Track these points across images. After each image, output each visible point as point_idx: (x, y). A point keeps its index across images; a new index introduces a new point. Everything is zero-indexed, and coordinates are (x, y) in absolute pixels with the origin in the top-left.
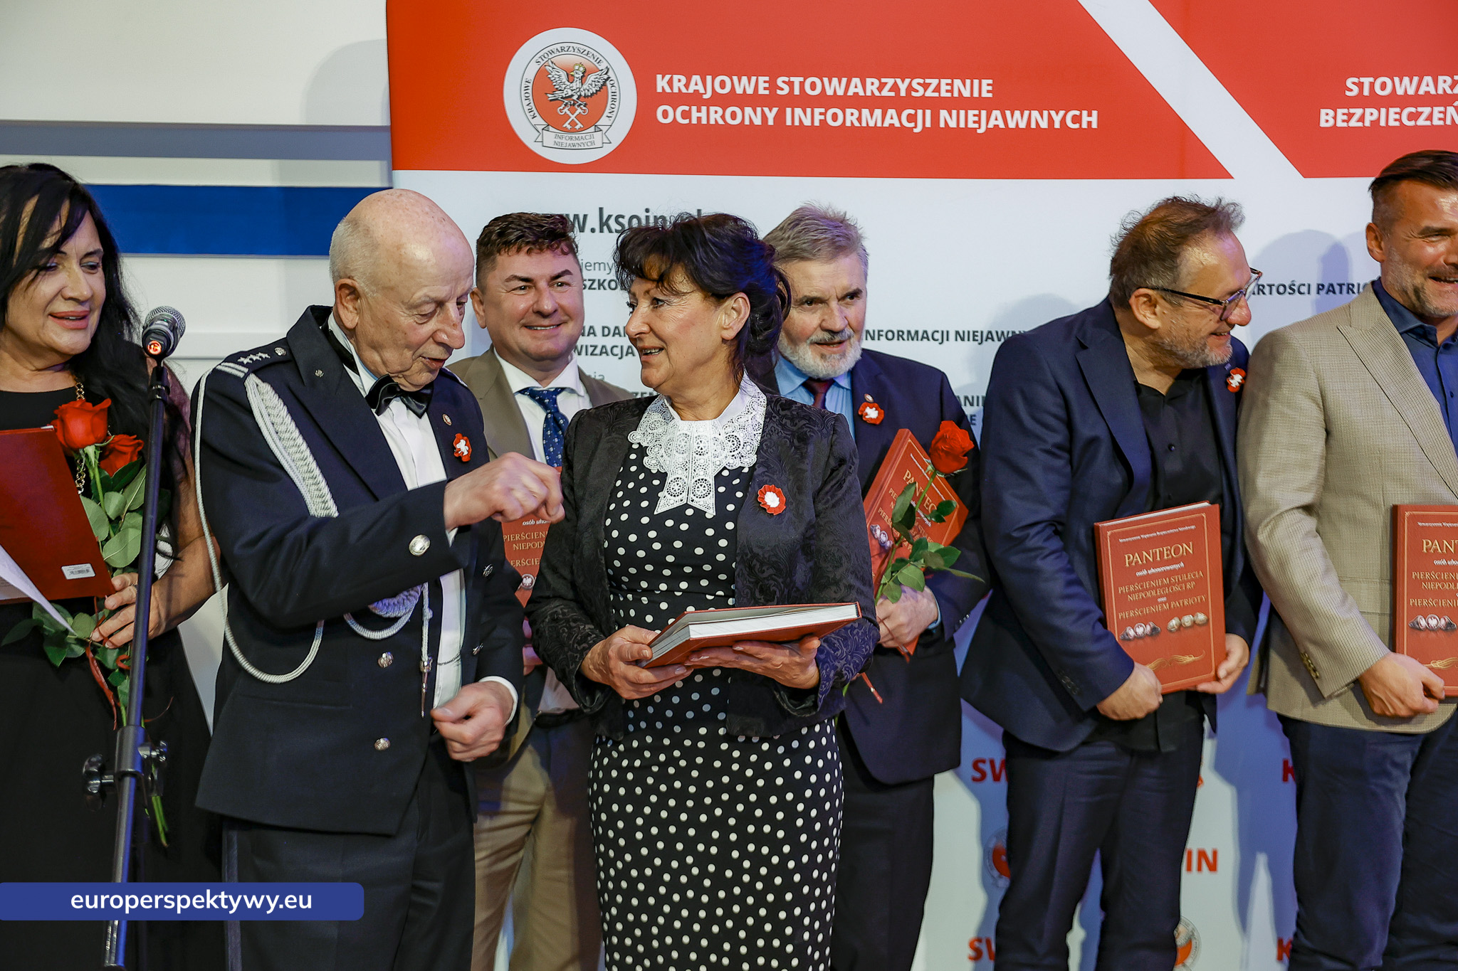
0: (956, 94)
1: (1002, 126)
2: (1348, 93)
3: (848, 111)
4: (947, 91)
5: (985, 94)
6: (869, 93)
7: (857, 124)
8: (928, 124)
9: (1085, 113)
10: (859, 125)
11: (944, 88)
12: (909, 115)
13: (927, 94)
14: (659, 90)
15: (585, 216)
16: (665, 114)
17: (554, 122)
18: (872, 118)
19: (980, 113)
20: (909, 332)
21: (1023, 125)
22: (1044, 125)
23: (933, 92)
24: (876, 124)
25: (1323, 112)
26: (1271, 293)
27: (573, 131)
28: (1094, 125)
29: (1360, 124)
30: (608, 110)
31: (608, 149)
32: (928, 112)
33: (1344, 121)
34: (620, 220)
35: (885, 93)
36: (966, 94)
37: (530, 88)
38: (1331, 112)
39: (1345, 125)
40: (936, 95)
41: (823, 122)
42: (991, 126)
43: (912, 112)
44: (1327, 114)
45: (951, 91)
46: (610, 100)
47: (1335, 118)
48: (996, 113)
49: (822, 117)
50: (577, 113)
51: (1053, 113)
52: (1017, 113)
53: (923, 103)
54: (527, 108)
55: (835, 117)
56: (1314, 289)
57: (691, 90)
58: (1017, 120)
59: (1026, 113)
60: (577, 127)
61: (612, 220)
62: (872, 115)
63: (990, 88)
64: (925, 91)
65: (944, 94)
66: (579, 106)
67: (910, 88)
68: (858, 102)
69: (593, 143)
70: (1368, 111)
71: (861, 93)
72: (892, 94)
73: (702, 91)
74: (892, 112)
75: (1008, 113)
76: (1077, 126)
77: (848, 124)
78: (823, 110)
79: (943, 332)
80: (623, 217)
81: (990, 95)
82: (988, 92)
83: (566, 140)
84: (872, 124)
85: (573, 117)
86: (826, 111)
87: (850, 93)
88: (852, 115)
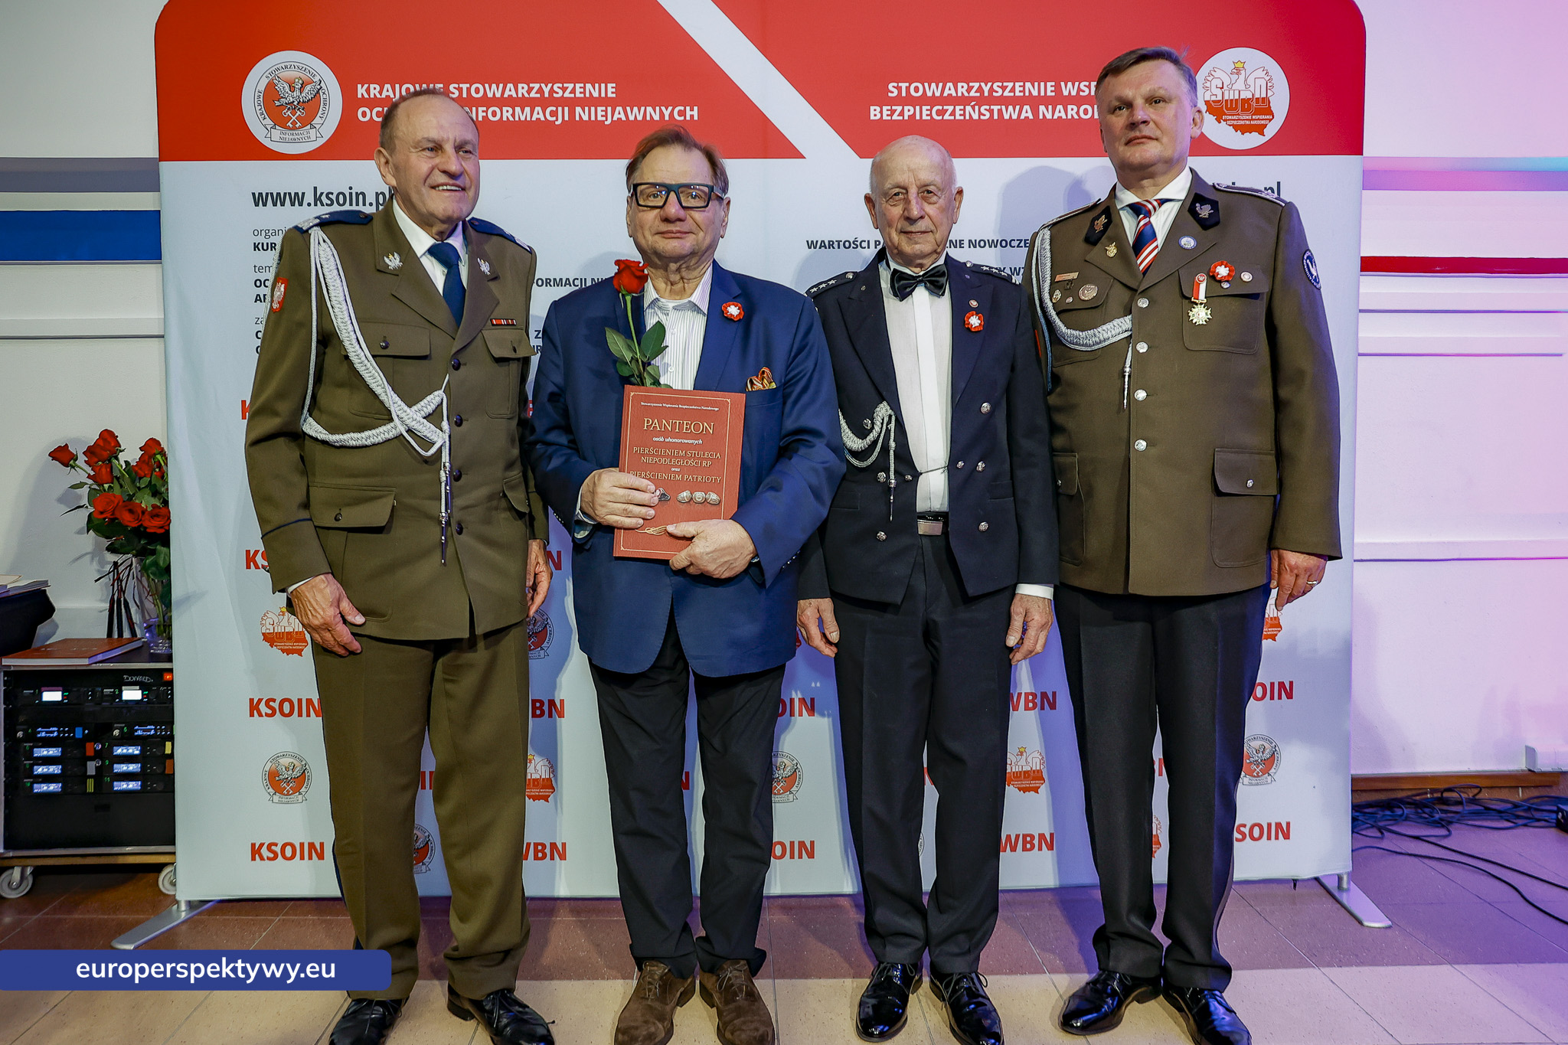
0: (588, 95)
1: (624, 119)
2: (890, 94)
3: (505, 109)
4: (581, 93)
5: (610, 95)
6: (520, 95)
7: (511, 119)
8: (566, 118)
9: (688, 108)
10: (513, 120)
11: (578, 90)
12: (552, 111)
13: (565, 96)
14: (360, 96)
15: (303, 194)
16: (364, 114)
17: (279, 121)
18: (523, 114)
19: (606, 109)
20: (555, 280)
21: (640, 118)
22: (656, 117)
23: (570, 93)
24: (526, 119)
25: (872, 108)
26: (839, 248)
27: (294, 128)
28: (696, 118)
29: (901, 118)
30: (320, 112)
31: (321, 142)
32: (566, 109)
33: (888, 115)
34: (330, 196)
35: (533, 94)
36: (596, 94)
37: (262, 97)
38: (878, 109)
39: (889, 118)
40: (572, 95)
41: (485, 118)
42: (615, 119)
43: (554, 109)
44: (875, 110)
45: (584, 93)
46: (322, 104)
47: (881, 112)
48: (619, 109)
49: (485, 114)
50: (297, 115)
51: (663, 108)
52: (636, 109)
53: (562, 102)
54: (258, 112)
55: (494, 114)
56: (872, 245)
57: (383, 96)
58: (636, 114)
59: (643, 108)
60: (297, 126)
61: (324, 195)
62: (523, 112)
63: (614, 90)
64: (564, 93)
65: (578, 95)
66: (299, 109)
67: (552, 91)
68: (512, 102)
69: (309, 137)
70: (906, 108)
71: (515, 96)
72: (538, 95)
73: (392, 96)
74: (538, 109)
75: (628, 109)
76: (682, 118)
77: (505, 119)
78: (485, 109)
79: (581, 279)
80: (332, 194)
81: (614, 95)
82: (612, 92)
83: (289, 135)
84: (523, 118)
85: (294, 118)
86: (487, 110)
87: (506, 96)
88: (507, 111)
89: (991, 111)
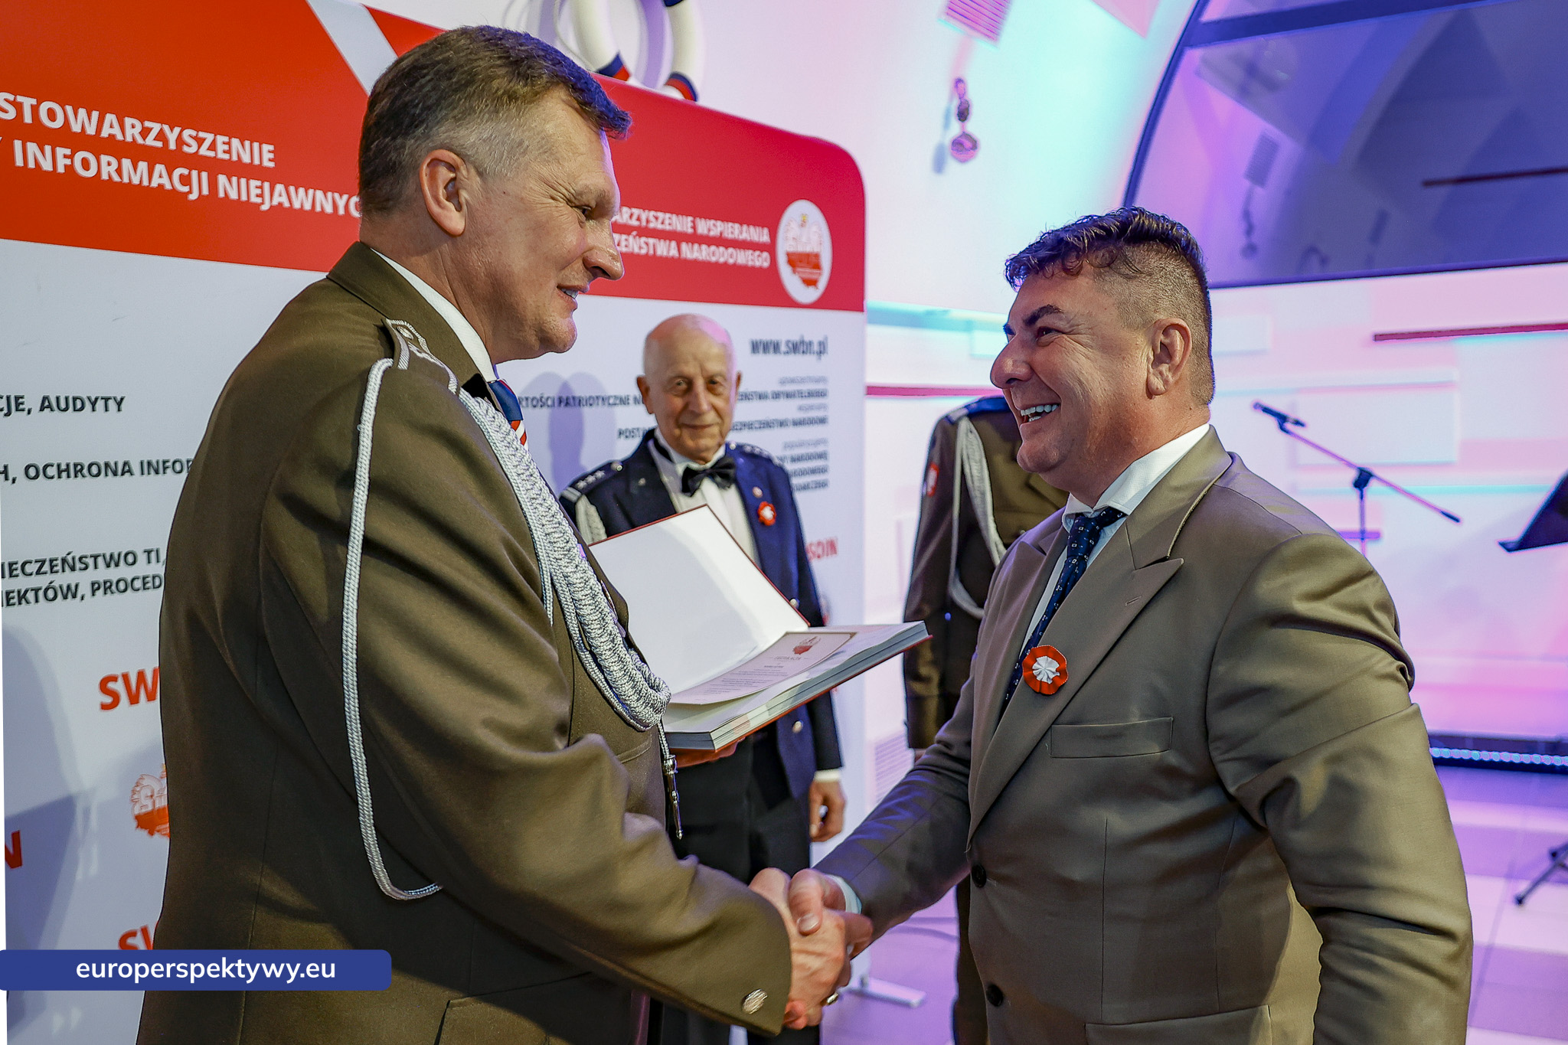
0: (235, 158)
1: (287, 204)
4: (225, 152)
5: (267, 164)
6: (129, 138)
7: (116, 178)
8: (205, 192)
10: (119, 180)
11: (221, 147)
12: (181, 176)
13: (201, 152)
18: (136, 174)
19: (262, 184)
21: (308, 206)
22: (329, 209)
23: (208, 149)
24: (141, 181)
32: (204, 175)
35: (150, 141)
36: (246, 159)
40: (211, 154)
41: (69, 169)
42: (275, 202)
43: (185, 172)
45: (229, 152)
48: (279, 188)
49: (68, 162)
51: (337, 195)
52: (301, 190)
53: (196, 162)
55: (86, 164)
58: (302, 199)
59: (311, 192)
62: (135, 169)
63: (271, 156)
64: (199, 147)
65: (222, 156)
67: (180, 141)
68: (116, 148)
71: (120, 137)
72: (159, 144)
74: (160, 168)
78: (67, 152)
81: (272, 165)
82: (270, 160)
84: (136, 181)
86: (73, 154)
87: (105, 134)
88: (109, 164)
89: (647, 244)
